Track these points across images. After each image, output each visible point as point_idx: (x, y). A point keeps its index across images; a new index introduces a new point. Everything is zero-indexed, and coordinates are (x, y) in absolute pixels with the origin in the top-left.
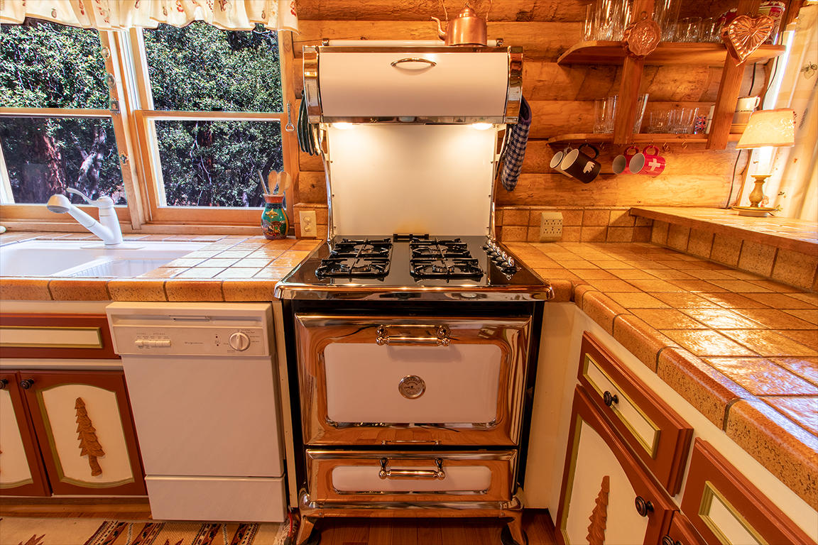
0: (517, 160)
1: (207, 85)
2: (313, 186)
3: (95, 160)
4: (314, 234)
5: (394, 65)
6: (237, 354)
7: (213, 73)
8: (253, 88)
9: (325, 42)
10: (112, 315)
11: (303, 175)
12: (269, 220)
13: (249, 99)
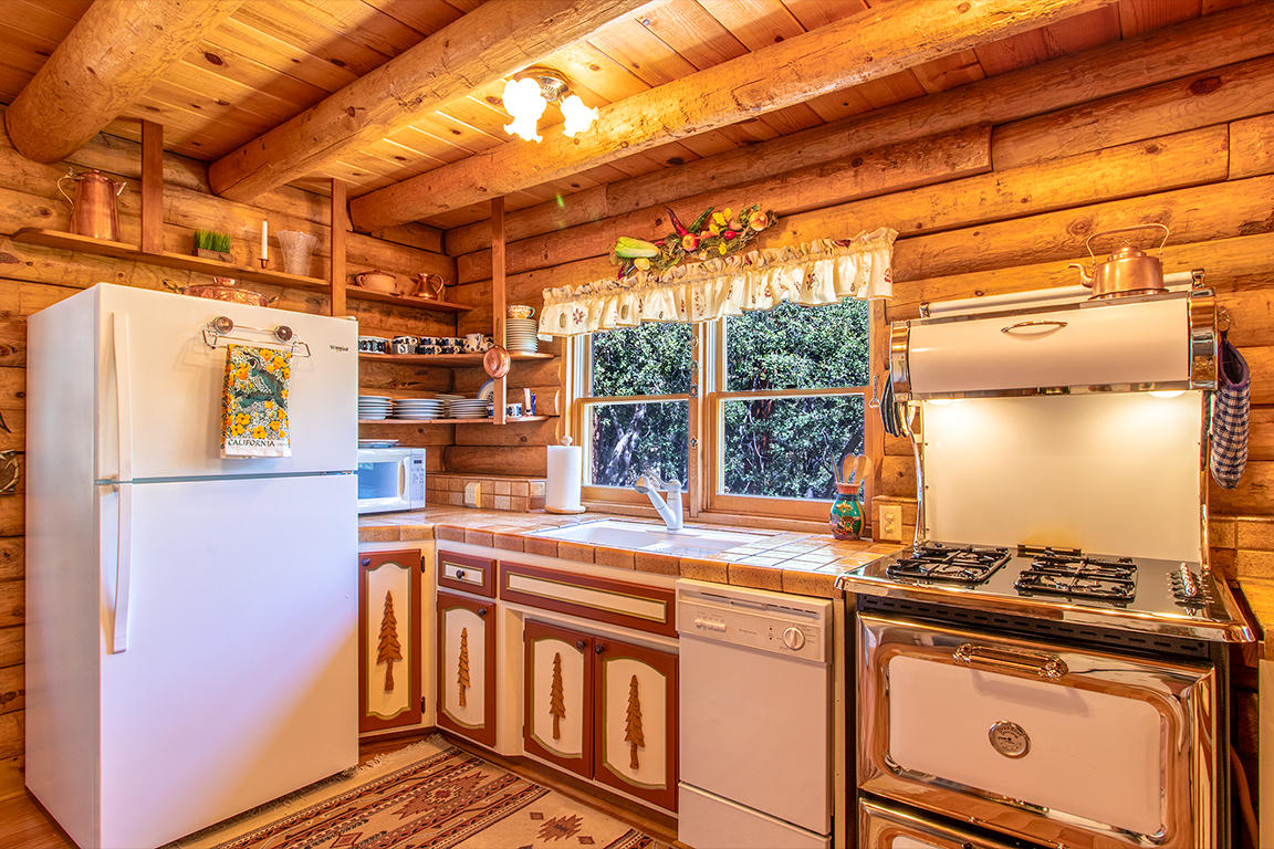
0: (1230, 441)
1: (774, 337)
2: (901, 474)
3: (630, 439)
4: (897, 536)
5: (1005, 331)
6: (790, 652)
7: (783, 319)
8: (837, 335)
9: (924, 307)
10: (680, 590)
11: (887, 460)
12: (840, 514)
13: (830, 349)
